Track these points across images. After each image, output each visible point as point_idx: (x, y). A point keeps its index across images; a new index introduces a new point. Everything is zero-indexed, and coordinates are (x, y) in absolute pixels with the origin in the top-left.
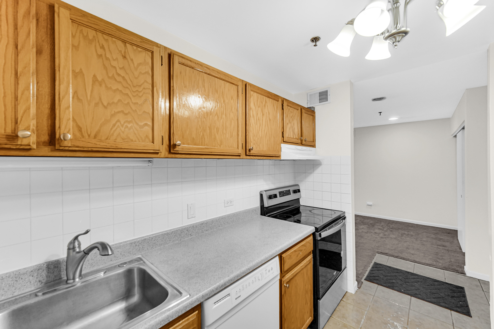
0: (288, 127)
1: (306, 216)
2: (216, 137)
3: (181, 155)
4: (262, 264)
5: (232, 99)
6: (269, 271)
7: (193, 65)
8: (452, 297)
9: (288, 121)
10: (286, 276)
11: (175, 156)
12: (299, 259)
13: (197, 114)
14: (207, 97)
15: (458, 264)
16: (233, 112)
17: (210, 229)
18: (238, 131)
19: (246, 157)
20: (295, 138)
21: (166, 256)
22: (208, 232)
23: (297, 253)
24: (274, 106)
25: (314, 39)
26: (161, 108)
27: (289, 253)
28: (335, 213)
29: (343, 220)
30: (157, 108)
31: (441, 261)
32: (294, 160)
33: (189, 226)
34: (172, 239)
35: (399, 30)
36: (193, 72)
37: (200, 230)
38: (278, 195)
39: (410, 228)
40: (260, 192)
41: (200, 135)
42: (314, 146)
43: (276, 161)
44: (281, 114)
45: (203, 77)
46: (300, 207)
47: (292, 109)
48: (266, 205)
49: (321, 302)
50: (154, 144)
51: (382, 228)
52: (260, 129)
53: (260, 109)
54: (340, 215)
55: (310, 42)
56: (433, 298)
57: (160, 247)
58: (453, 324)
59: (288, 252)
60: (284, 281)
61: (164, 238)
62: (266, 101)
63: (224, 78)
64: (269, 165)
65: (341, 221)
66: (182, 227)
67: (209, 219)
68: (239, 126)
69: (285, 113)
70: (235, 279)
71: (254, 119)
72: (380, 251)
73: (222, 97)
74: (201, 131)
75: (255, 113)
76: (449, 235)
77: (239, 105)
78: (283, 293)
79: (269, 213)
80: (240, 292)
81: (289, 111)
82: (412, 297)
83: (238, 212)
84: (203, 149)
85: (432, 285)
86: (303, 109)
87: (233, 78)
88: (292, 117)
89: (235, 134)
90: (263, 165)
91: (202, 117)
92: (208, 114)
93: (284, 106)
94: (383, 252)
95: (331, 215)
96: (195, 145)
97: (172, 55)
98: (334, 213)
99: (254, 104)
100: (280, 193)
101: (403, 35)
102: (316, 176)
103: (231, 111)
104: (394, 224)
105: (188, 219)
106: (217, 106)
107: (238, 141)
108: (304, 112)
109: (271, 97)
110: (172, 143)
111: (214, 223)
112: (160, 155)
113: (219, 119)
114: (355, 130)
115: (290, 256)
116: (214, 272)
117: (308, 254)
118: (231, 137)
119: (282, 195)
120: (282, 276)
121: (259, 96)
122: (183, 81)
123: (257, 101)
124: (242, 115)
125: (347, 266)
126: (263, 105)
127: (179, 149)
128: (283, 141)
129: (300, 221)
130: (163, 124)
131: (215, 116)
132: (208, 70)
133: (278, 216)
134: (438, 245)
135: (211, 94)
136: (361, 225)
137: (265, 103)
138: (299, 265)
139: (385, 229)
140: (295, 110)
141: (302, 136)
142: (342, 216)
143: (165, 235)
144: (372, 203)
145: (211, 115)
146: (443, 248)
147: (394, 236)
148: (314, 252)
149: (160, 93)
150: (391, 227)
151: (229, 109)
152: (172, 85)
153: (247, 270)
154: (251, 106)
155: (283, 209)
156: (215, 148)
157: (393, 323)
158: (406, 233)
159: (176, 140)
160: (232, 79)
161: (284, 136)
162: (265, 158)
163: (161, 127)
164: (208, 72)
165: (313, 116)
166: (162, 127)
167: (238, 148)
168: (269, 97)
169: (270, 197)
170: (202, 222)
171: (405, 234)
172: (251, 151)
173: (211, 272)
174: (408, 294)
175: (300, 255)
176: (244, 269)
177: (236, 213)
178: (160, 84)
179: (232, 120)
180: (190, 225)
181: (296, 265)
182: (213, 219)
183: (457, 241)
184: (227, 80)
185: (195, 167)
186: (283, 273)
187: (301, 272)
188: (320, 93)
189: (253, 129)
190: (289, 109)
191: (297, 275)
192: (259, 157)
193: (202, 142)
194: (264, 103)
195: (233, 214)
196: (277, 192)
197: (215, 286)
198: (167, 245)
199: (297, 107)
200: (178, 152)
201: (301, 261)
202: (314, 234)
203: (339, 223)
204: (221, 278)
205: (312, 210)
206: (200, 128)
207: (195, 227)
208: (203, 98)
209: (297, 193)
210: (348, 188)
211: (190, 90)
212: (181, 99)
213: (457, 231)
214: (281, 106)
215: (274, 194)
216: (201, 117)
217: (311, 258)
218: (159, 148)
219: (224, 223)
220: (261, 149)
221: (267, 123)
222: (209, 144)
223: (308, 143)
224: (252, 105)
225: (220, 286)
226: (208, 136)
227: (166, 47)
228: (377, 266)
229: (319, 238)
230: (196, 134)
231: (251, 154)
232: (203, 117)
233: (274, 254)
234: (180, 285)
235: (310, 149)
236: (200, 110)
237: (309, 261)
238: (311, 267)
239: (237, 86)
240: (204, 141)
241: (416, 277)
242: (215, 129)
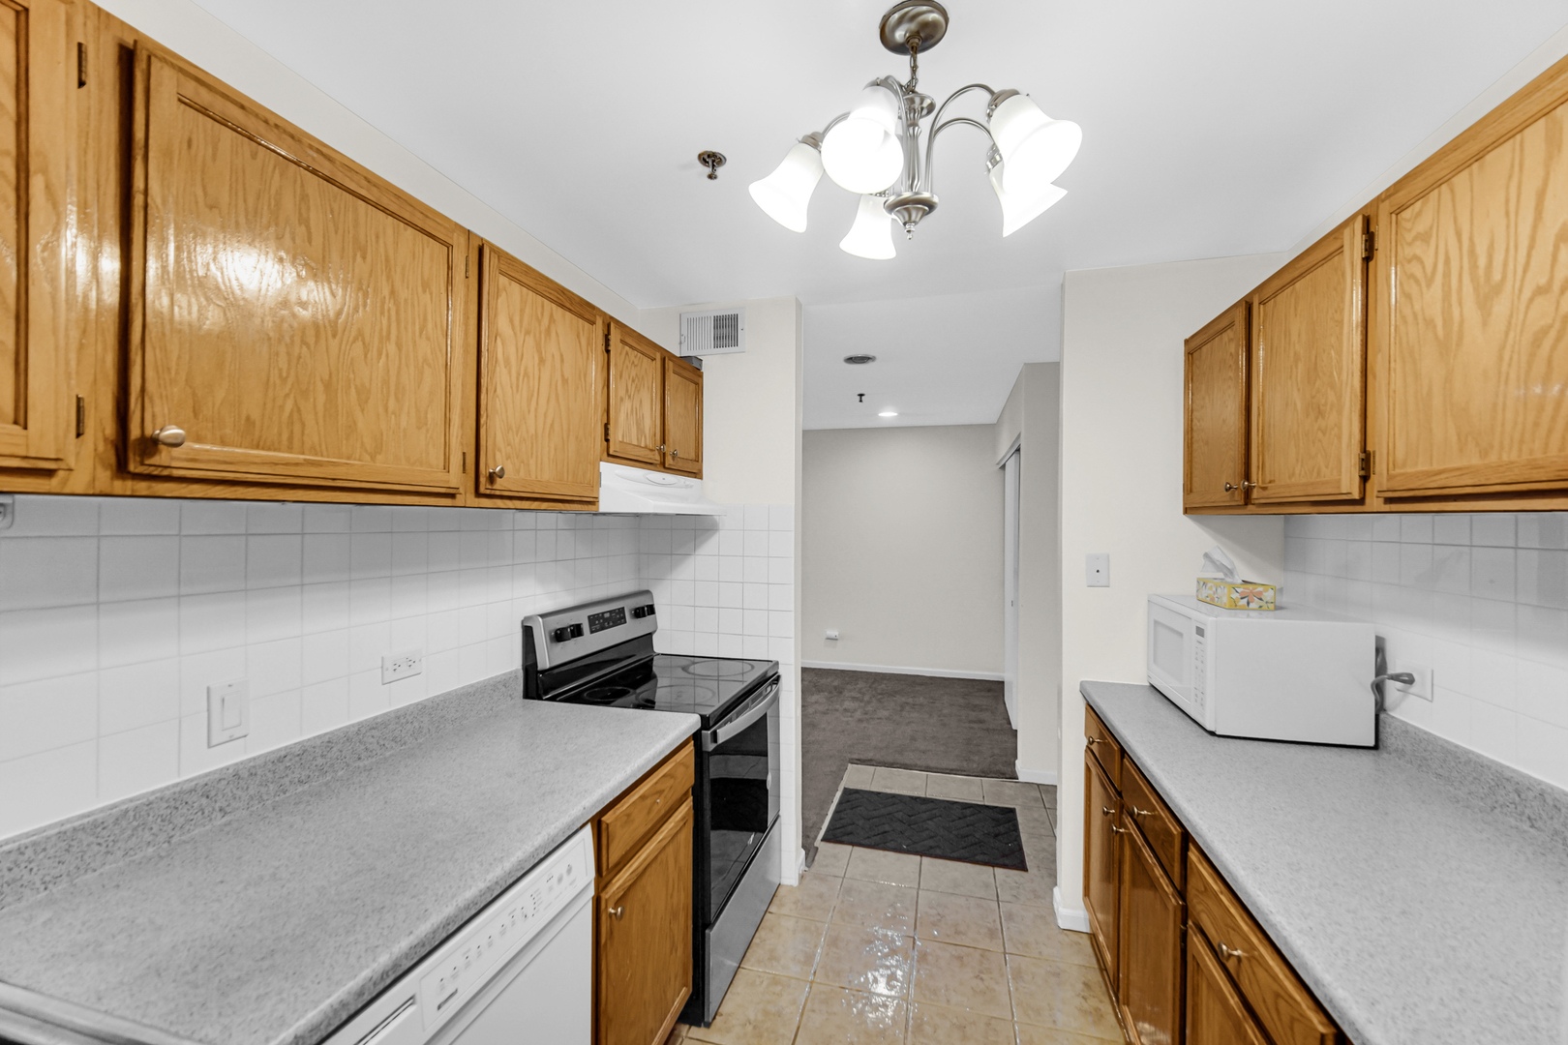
0: (622, 411)
1: (671, 686)
2: (355, 424)
3: (184, 485)
4: (536, 861)
5: (424, 291)
6: (560, 880)
7: (252, 125)
8: (996, 836)
9: (622, 393)
10: (614, 881)
11: (149, 488)
12: (655, 820)
13: (270, 324)
14: (317, 268)
15: (1004, 759)
16: (428, 339)
17: (317, 774)
18: (448, 407)
19: (477, 500)
20: (643, 445)
21: (84, 924)
22: (307, 786)
23: (649, 802)
24: (578, 336)
25: (709, 156)
26: (71, 273)
27: (624, 808)
28: (753, 667)
29: (774, 686)
30: (47, 271)
31: (976, 758)
32: (637, 515)
33: (217, 776)
34: (119, 844)
35: (917, 193)
36: (254, 156)
37: (271, 786)
38: (586, 628)
39: (918, 688)
40: (522, 622)
41: (282, 407)
42: (697, 474)
43: (580, 516)
44: (603, 367)
45: (302, 185)
46: (653, 659)
47: (636, 357)
48: (544, 661)
49: (713, 934)
50: (26, 428)
51: (859, 695)
52: (529, 405)
53: (530, 341)
54: (766, 672)
55: (697, 161)
56: (963, 848)
57: (47, 892)
58: (998, 897)
59: (622, 806)
60: (607, 901)
61: (74, 849)
62: (551, 315)
63: (393, 208)
64: (557, 530)
65: (769, 689)
66: (177, 784)
67: (314, 738)
68: (452, 390)
69: (616, 364)
70: (437, 936)
71: (510, 372)
72: (856, 756)
73: (384, 278)
74: (287, 396)
75: (512, 350)
76: (989, 694)
77: (453, 316)
78: (603, 940)
79: (555, 688)
80: (454, 977)
81: (627, 362)
82: (924, 858)
83: (438, 696)
84: (297, 464)
85: (960, 818)
86: (669, 359)
87: (430, 216)
88: (636, 381)
89: (436, 415)
90: (536, 530)
91: (292, 337)
92: (322, 330)
93: (612, 343)
94: (862, 757)
95: (743, 674)
96: (257, 447)
97: (145, 58)
98: (750, 667)
99: (511, 321)
100: (592, 619)
101: (925, 210)
102: (702, 563)
103: (421, 334)
104: (885, 682)
105: (209, 746)
106: (365, 305)
107: (447, 445)
108: (671, 371)
109: (568, 305)
110: (135, 432)
111: (335, 749)
112: (65, 482)
113: (369, 356)
114: (806, 433)
115: (628, 815)
116: (348, 932)
117: (681, 798)
118: (419, 428)
119: (598, 627)
120: (602, 885)
121: (527, 295)
122: (203, 179)
123: (522, 311)
124: (466, 351)
125: (781, 813)
126: (543, 328)
127: (173, 459)
128: (605, 454)
129: (654, 703)
130: (81, 347)
131: (354, 342)
132: (327, 163)
133: (585, 695)
134: (970, 722)
135: (335, 256)
136: (813, 695)
137: (550, 323)
138: (654, 838)
139: (866, 698)
140: (646, 359)
141: (664, 442)
142: (770, 674)
143: (80, 835)
144: (837, 633)
145: (334, 336)
146: (981, 725)
147: (886, 713)
148: (697, 791)
149: (69, 206)
150: (879, 691)
151: (414, 324)
152: (138, 183)
153: (482, 894)
154: (499, 326)
155: (600, 669)
156: (352, 465)
157: (886, 935)
158: (910, 700)
159: (159, 420)
160: (427, 216)
161: (611, 438)
162: (545, 505)
163: (73, 356)
164: (326, 168)
165: (697, 384)
166: (79, 362)
167: (446, 468)
168: (562, 306)
169: (559, 636)
170: (280, 750)
171: (907, 703)
172: (498, 480)
173: (330, 936)
174: (916, 853)
175: (656, 808)
176: (470, 893)
177: (432, 700)
178: (68, 167)
179: (425, 366)
180: (222, 769)
181: (644, 841)
182: (332, 733)
183: (1002, 706)
184: (407, 216)
185: (247, 535)
186: (604, 873)
187: (659, 859)
188: (717, 319)
189: (505, 405)
190: (627, 353)
191: (647, 873)
192: (524, 502)
193: (290, 439)
194: (546, 321)
195: (420, 707)
196: (582, 618)
197: (353, 985)
198: (90, 876)
199: (650, 351)
200: (166, 472)
201: (659, 826)
202: (697, 737)
203: (765, 694)
204: (377, 947)
205: (689, 666)
206: (284, 380)
207: (246, 774)
208: (300, 268)
209: (644, 616)
210: (786, 597)
211: (237, 223)
212: (189, 253)
213: (1003, 682)
214: (601, 341)
215: (572, 626)
216: (287, 339)
217: (689, 810)
218: (58, 451)
219: (382, 742)
220: (533, 477)
221: (556, 389)
222: (324, 447)
223: (680, 465)
224: (502, 323)
225: (374, 979)
226: (321, 415)
227: (108, 15)
228: (852, 798)
229: (711, 747)
230: (265, 404)
231: (498, 493)
232: (297, 339)
233: (578, 819)
234: (173, 1029)
235: (687, 483)
236: (283, 312)
237: (683, 818)
238: (687, 837)
239: (449, 246)
240: (303, 434)
241: (931, 805)
242: (353, 390)
